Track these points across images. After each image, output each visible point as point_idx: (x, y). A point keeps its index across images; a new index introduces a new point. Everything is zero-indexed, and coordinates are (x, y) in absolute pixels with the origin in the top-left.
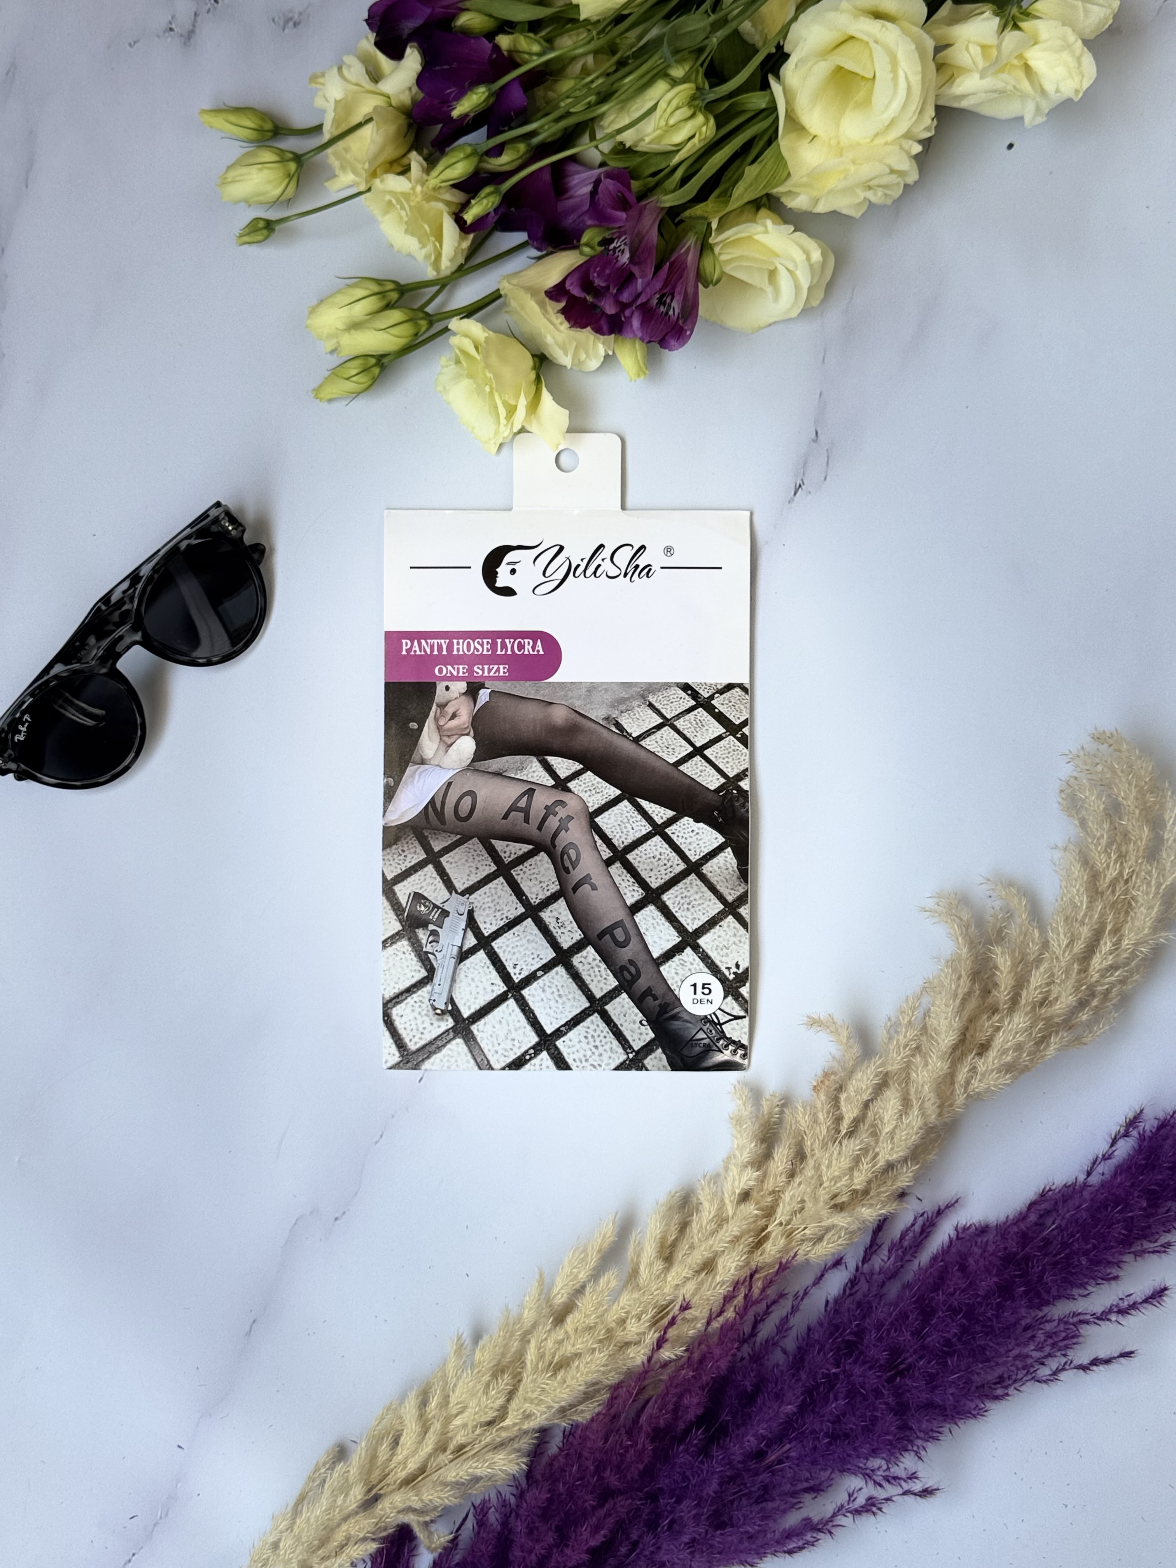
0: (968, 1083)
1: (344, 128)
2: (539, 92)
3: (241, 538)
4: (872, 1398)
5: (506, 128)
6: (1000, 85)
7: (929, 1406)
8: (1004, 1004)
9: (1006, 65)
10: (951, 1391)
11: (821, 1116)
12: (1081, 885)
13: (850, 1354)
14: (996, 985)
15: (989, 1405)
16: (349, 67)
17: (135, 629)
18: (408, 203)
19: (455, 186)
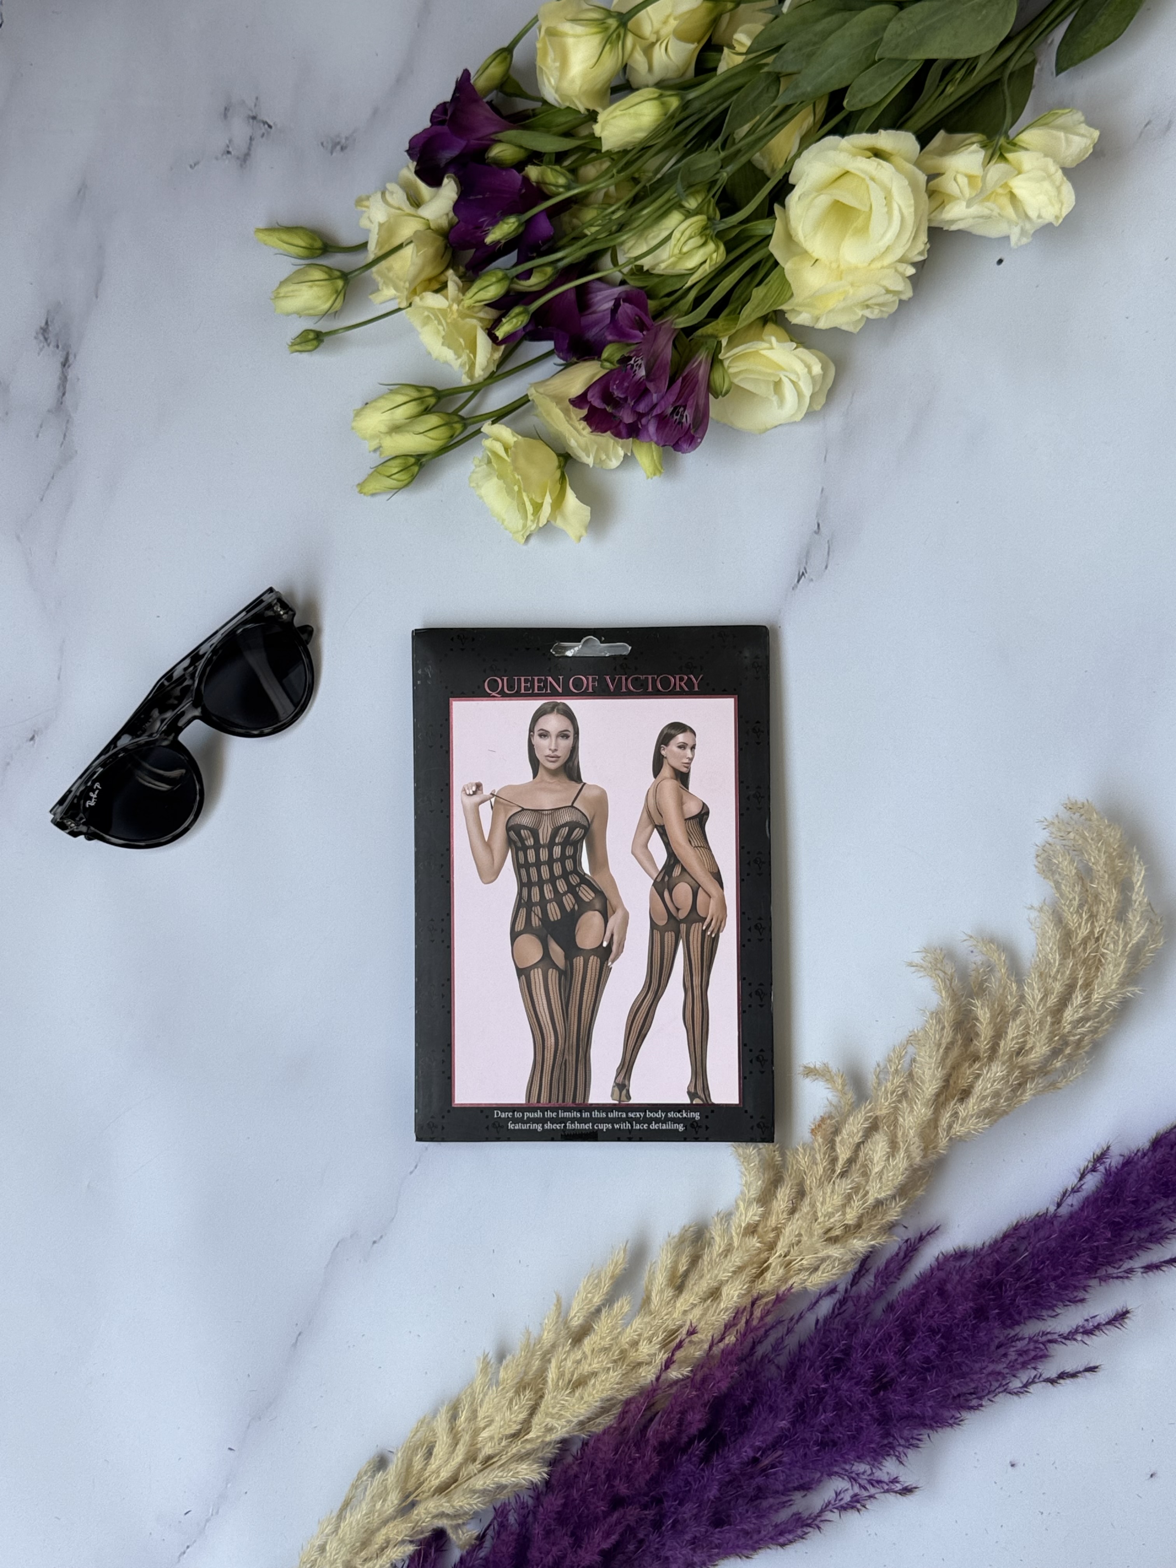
0: (950, 1126)
1: (387, 249)
2: (565, 217)
3: (291, 623)
4: (857, 1409)
5: (535, 255)
6: (986, 212)
7: (910, 1416)
8: (984, 1053)
9: (992, 193)
10: (929, 1403)
11: (818, 1156)
12: (1054, 943)
13: (838, 1370)
14: (977, 1035)
15: (965, 1414)
16: (392, 193)
17: (195, 705)
18: (445, 319)
19: (488, 305)
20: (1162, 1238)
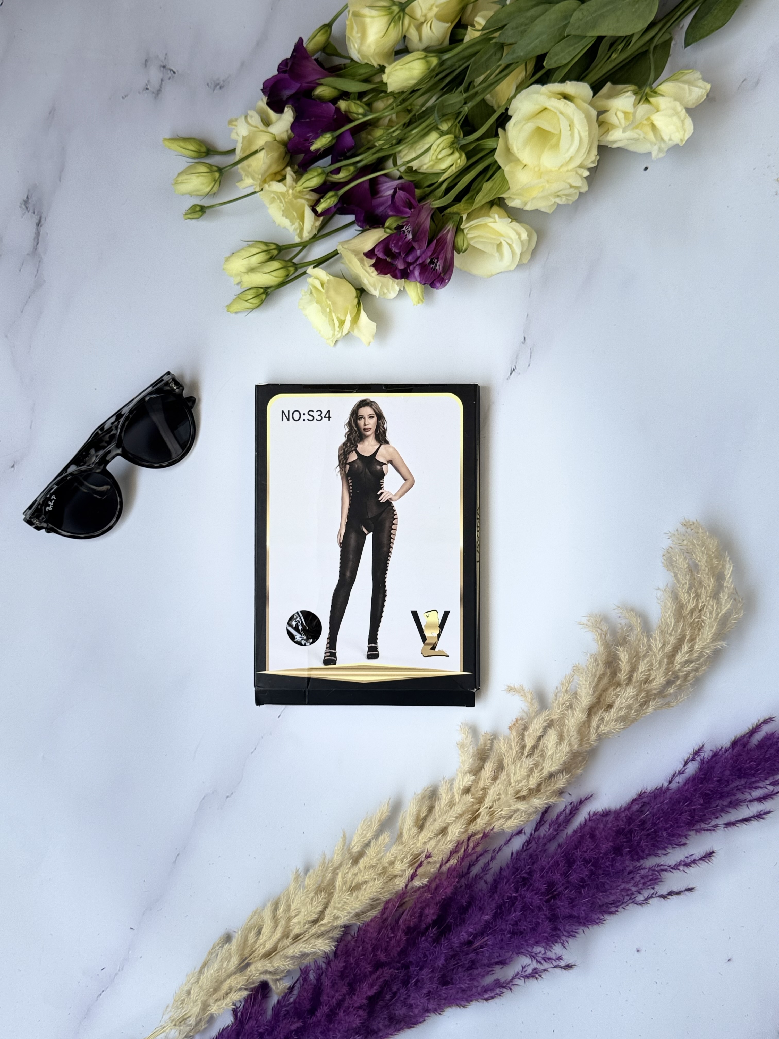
0: (598, 727)
1: (248, 153)
2: (363, 135)
3: (182, 394)
4: (536, 911)
5: (342, 158)
6: (636, 136)
7: (570, 917)
8: (624, 681)
9: (640, 124)
10: (583, 908)
11: (513, 744)
12: (671, 612)
13: (524, 885)
14: (620, 670)
15: (607, 917)
16: (251, 117)
17: (118, 446)
18: (284, 198)
19: (312, 190)
20: (736, 805)
